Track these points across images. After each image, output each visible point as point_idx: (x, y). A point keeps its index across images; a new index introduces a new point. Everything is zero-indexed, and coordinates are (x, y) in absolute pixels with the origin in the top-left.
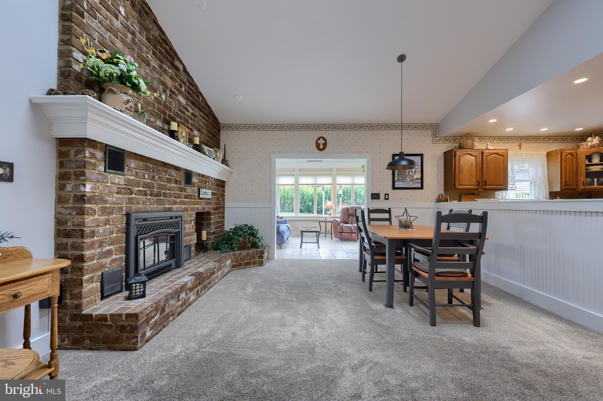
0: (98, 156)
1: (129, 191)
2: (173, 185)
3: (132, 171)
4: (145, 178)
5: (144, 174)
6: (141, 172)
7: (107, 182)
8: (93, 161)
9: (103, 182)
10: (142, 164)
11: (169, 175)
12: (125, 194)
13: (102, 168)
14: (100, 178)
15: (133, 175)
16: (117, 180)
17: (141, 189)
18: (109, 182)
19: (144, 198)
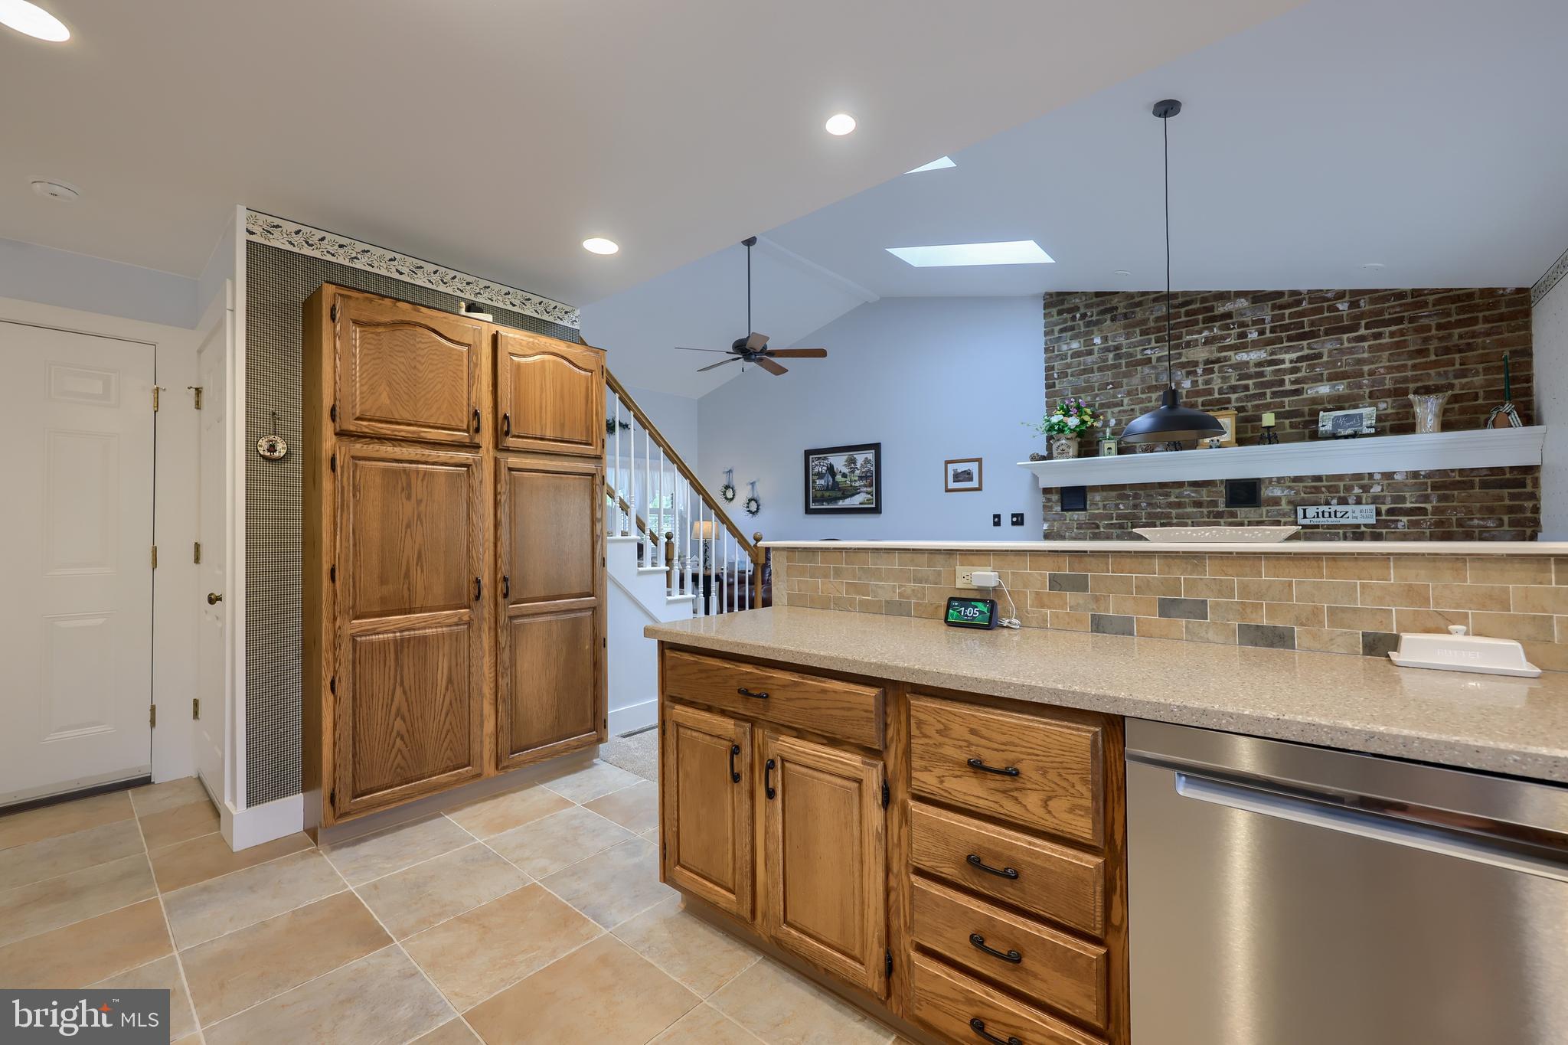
0: (1053, 500)
1: (1093, 526)
2: (1189, 510)
3: (1097, 504)
4: (1119, 509)
5: (1117, 506)
6: (1111, 504)
7: (1065, 520)
8: (1049, 504)
9: (1061, 520)
10: (1114, 494)
11: (1176, 498)
12: (1089, 529)
13: (1059, 509)
14: (1057, 517)
15: (1099, 509)
16: (1076, 517)
17: (1115, 521)
18: (1068, 519)
19: (1119, 531)
